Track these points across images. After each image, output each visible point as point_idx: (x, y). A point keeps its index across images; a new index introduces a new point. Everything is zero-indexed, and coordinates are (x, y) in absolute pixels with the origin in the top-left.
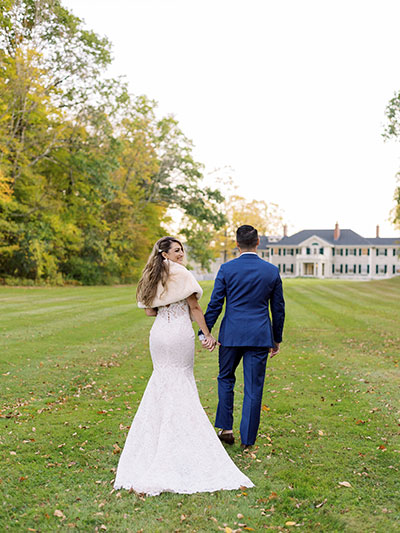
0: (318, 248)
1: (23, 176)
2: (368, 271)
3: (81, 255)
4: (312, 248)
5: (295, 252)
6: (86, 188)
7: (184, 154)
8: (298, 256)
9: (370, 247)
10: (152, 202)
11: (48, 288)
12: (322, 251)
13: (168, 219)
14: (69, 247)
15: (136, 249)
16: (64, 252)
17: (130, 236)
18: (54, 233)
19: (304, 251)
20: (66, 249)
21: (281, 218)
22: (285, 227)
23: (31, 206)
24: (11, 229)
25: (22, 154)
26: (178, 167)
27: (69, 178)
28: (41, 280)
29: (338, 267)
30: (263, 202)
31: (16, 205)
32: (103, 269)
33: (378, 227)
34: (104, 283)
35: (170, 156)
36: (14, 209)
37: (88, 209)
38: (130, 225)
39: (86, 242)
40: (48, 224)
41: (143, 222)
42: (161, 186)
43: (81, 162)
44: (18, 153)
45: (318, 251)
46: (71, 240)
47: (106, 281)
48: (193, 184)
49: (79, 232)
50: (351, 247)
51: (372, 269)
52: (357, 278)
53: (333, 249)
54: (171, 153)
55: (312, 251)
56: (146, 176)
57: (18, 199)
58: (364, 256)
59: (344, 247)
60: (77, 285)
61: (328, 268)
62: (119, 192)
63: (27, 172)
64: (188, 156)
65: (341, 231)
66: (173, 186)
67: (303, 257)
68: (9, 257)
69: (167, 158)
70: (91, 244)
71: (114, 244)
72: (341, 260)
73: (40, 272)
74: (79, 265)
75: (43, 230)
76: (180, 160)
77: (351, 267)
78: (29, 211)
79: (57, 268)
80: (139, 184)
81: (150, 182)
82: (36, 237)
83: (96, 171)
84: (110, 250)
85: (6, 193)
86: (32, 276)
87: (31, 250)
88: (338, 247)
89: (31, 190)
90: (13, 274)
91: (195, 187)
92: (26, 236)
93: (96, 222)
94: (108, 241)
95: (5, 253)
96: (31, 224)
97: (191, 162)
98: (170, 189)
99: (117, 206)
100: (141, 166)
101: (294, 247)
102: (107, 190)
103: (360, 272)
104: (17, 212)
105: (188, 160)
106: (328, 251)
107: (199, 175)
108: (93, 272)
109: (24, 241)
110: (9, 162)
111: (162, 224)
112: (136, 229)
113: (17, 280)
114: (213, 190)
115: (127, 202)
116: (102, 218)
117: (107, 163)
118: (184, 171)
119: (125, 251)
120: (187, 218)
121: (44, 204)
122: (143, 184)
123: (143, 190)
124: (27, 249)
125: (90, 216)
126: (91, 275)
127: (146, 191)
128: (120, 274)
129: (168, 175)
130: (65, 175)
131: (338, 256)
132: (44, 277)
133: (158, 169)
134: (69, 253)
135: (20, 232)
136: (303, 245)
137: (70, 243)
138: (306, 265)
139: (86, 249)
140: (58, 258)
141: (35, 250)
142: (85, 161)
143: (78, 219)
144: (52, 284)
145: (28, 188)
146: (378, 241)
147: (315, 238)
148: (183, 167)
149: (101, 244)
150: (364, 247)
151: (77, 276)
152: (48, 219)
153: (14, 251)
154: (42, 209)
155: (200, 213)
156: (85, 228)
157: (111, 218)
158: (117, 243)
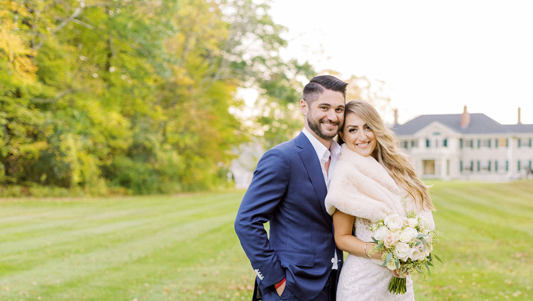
0: (441, 139)
1: (45, 46)
2: (507, 169)
3: (129, 154)
4: (433, 139)
5: (409, 145)
6: (131, 62)
7: (260, 12)
8: (415, 151)
9: (510, 136)
10: (221, 80)
11: (87, 199)
12: (445, 143)
13: (240, 104)
14: (113, 143)
15: (200, 144)
16: (106, 151)
17: (193, 128)
18: (93, 124)
19: (422, 143)
20: (109, 146)
21: (389, 100)
22: (396, 112)
23: (59, 89)
24: (34, 120)
25: (42, 16)
26: (253, 32)
27: (108, 49)
28: (78, 189)
29: (467, 164)
30: (364, 78)
31: (40, 88)
32: (159, 173)
33: (519, 109)
34: (161, 192)
35: (242, 16)
36: (37, 93)
37: (136, 92)
38: (193, 112)
39: (135, 136)
40: (85, 113)
41: (210, 108)
42: (233, 58)
43: (125, 27)
44: (38, 14)
45: (441, 143)
46: (115, 133)
47: (163, 188)
48: (273, 54)
49: (126, 123)
50: (484, 137)
51: (513, 167)
52: (493, 178)
53: (461, 140)
54: (242, 12)
55: (433, 143)
56: (210, 45)
57: (42, 79)
58: (501, 149)
59: (475, 137)
60: (126, 194)
61: (455, 166)
62: (176, 67)
63: (52, 42)
64: (266, 16)
65: (472, 115)
66: (246, 57)
67: (421, 151)
68: (33, 158)
69: (239, 19)
70: (141, 139)
71: (173, 138)
72: (471, 155)
73: (76, 178)
74: (128, 168)
75: (78, 121)
76: (254, 22)
77: (484, 164)
78: (57, 95)
79: (99, 172)
80: (202, 55)
81: (216, 52)
82: (68, 131)
83: (145, 38)
84: (168, 147)
85: (27, 71)
86: (65, 183)
87: (63, 148)
88: (467, 137)
89: (58, 66)
90: (39, 182)
91: (276, 58)
92: (55, 129)
93: (146, 108)
94: (164, 134)
95: (28, 153)
96: (60, 113)
97: (271, 24)
98: (244, 63)
99: (173, 87)
100: (204, 31)
101: (409, 138)
102: (161, 66)
103: (496, 169)
104: (41, 96)
105: (265, 21)
106: (453, 143)
107: (282, 42)
108: (147, 177)
109: (52, 137)
110: (25, 27)
111: (232, 110)
112: (200, 117)
113: (46, 190)
114: (301, 63)
115: (187, 80)
116: (155, 103)
117: (160, 27)
118: (261, 37)
119: (186, 148)
120: (264, 101)
121: (77, 85)
122: (206, 55)
123: (206, 63)
124: (58, 148)
125: (139, 101)
126: (144, 182)
127: (210, 65)
128: (181, 178)
129: (238, 43)
130: (102, 45)
131: (467, 150)
132: (82, 184)
133: (226, 34)
134: (113, 151)
135: (46, 124)
136: (421, 135)
137: (114, 138)
138: (425, 162)
139: (136, 146)
140: (101, 159)
141: (68, 149)
142: (130, 25)
143: (123, 105)
144: (92, 194)
145: (54, 63)
146: (520, 128)
147: (436, 126)
148: (259, 31)
149: (155, 139)
150: (501, 137)
151: (126, 183)
152: (84, 106)
153: (41, 151)
154: (73, 91)
155: (285, 95)
156: (133, 118)
157: (167, 103)
158: (176, 137)
